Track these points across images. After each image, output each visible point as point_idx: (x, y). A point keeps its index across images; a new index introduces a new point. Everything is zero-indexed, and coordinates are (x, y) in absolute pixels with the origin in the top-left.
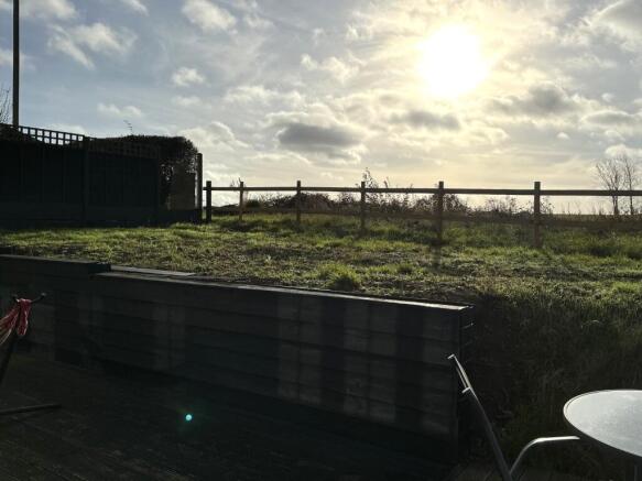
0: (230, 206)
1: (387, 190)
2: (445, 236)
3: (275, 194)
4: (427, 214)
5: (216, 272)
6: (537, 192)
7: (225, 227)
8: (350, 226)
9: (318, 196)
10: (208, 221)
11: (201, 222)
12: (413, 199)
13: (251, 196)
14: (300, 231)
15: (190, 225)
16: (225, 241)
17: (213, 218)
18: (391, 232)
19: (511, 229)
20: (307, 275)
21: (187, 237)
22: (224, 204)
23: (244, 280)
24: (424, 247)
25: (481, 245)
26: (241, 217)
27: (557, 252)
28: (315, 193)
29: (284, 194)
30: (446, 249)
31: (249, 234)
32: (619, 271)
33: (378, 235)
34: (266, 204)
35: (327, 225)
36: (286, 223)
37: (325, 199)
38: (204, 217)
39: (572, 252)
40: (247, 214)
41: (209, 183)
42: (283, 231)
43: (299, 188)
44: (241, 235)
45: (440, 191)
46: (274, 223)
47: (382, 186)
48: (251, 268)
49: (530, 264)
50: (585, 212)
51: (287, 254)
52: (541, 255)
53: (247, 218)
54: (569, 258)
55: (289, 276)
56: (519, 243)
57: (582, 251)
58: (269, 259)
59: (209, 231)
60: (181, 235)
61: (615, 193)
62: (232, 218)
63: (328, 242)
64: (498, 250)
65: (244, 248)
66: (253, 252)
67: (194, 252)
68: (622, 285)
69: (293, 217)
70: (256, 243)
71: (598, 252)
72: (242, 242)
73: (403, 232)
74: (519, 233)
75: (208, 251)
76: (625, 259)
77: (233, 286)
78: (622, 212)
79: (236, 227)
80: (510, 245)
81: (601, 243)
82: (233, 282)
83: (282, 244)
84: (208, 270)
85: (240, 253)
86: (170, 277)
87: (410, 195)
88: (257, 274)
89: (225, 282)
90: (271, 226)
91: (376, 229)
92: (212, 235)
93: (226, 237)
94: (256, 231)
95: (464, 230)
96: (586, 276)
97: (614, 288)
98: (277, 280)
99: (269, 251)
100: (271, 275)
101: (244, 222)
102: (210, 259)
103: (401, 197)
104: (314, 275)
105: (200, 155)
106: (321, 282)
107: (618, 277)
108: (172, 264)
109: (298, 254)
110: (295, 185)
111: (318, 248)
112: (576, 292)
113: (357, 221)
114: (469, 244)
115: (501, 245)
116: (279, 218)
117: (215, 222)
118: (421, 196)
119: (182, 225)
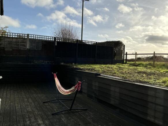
0: (132, 59)
3: (146, 56)
5: (128, 78)
7: (131, 65)
9: (160, 56)
11: (123, 63)
13: (138, 56)
14: (154, 67)
15: (121, 64)
16: (131, 69)
17: (127, 62)
21: (120, 67)
22: (130, 59)
23: (137, 81)
26: (135, 62)
31: (138, 67)
34: (143, 58)
36: (150, 64)
37: (163, 57)
38: (125, 62)
40: (137, 61)
42: (149, 67)
44: (135, 67)
46: (146, 64)
48: (139, 77)
51: (150, 74)
58: (144, 75)
59: (126, 66)
60: (118, 67)
65: (137, 71)
66: (139, 73)
67: (122, 72)
69: (152, 63)
70: (140, 70)
72: (136, 69)
75: (126, 72)
77: (134, 83)
79: (134, 65)
83: (149, 71)
84: (126, 77)
85: (135, 73)
86: (115, 78)
88: (141, 80)
89: (131, 81)
90: (145, 65)
94: (140, 66)
98: (148, 82)
99: (144, 73)
101: (136, 63)
102: (126, 74)
105: (124, 45)
108: (116, 75)
109: (154, 74)
110: (153, 53)
111: (161, 73)
117: (128, 63)
119: (119, 64)
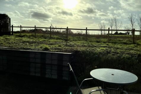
0: (18, 31)
1: (56, 28)
2: (68, 39)
3: (29, 29)
4: (64, 34)
5: (14, 47)
6: (86, 30)
7: (17, 36)
8: (47, 36)
9: (40, 29)
10: (12, 35)
11: (10, 35)
12: (62, 30)
13: (23, 29)
14: (36, 37)
15: (8, 36)
16: (17, 40)
17: (14, 34)
18: (57, 38)
19: (81, 37)
20: (37, 47)
21: (7, 38)
22: (16, 31)
23: (21, 49)
24: (64, 41)
25: (76, 41)
27: (90, 42)
28: (39, 28)
29: (32, 29)
30: (68, 41)
31: (23, 38)
32: (101, 46)
33: (54, 38)
34: (27, 31)
35: (42, 36)
36: (32, 36)
37: (42, 30)
38: (11, 34)
39: (93, 42)
40: (22, 33)
41: (12, 25)
42: (31, 37)
43: (35, 27)
44: (21, 38)
45: (67, 29)
46: (29, 35)
47: (55, 27)
48: (23, 46)
49: (85, 44)
50: (96, 34)
51: (32, 42)
52: (87, 43)
53: (22, 34)
54: (92, 43)
55: (33, 47)
56: (83, 40)
57: (95, 42)
58: (28, 44)
59: (12, 37)
60: (5, 38)
61: (101, 30)
62: (18, 34)
63: (42, 40)
64: (79, 41)
65: (22, 41)
66: (24, 42)
67: (9, 42)
68: (102, 48)
69: (34, 34)
70: (25, 40)
71: (98, 42)
72: (21, 40)
73: (59, 38)
74: (83, 38)
75: (12, 42)
76: (103, 43)
77: (19, 50)
78: (103, 34)
79: (20, 36)
80: (81, 41)
81: (98, 40)
82: (19, 49)
83: (31, 40)
84: (12, 46)
85: (21, 42)
86: (2, 48)
87: (61, 30)
88: (25, 47)
89: (16, 49)
90: (28, 36)
91: (54, 37)
92: (13, 38)
93: (17, 38)
94: (25, 37)
95: (72, 37)
96: (95, 47)
97: (100, 49)
98: (30, 49)
99: (28, 42)
100: (28, 47)
102: (13, 44)
103: (59, 30)
104: (39, 47)
105: (10, 19)
106: (41, 49)
107: (101, 47)
108: (3, 45)
109: (35, 42)
110: (34, 27)
112: (93, 50)
113: (49, 35)
114: (73, 40)
115: (79, 40)
116: (30, 34)
117: (14, 35)
118: (63, 30)
119: (6, 36)
